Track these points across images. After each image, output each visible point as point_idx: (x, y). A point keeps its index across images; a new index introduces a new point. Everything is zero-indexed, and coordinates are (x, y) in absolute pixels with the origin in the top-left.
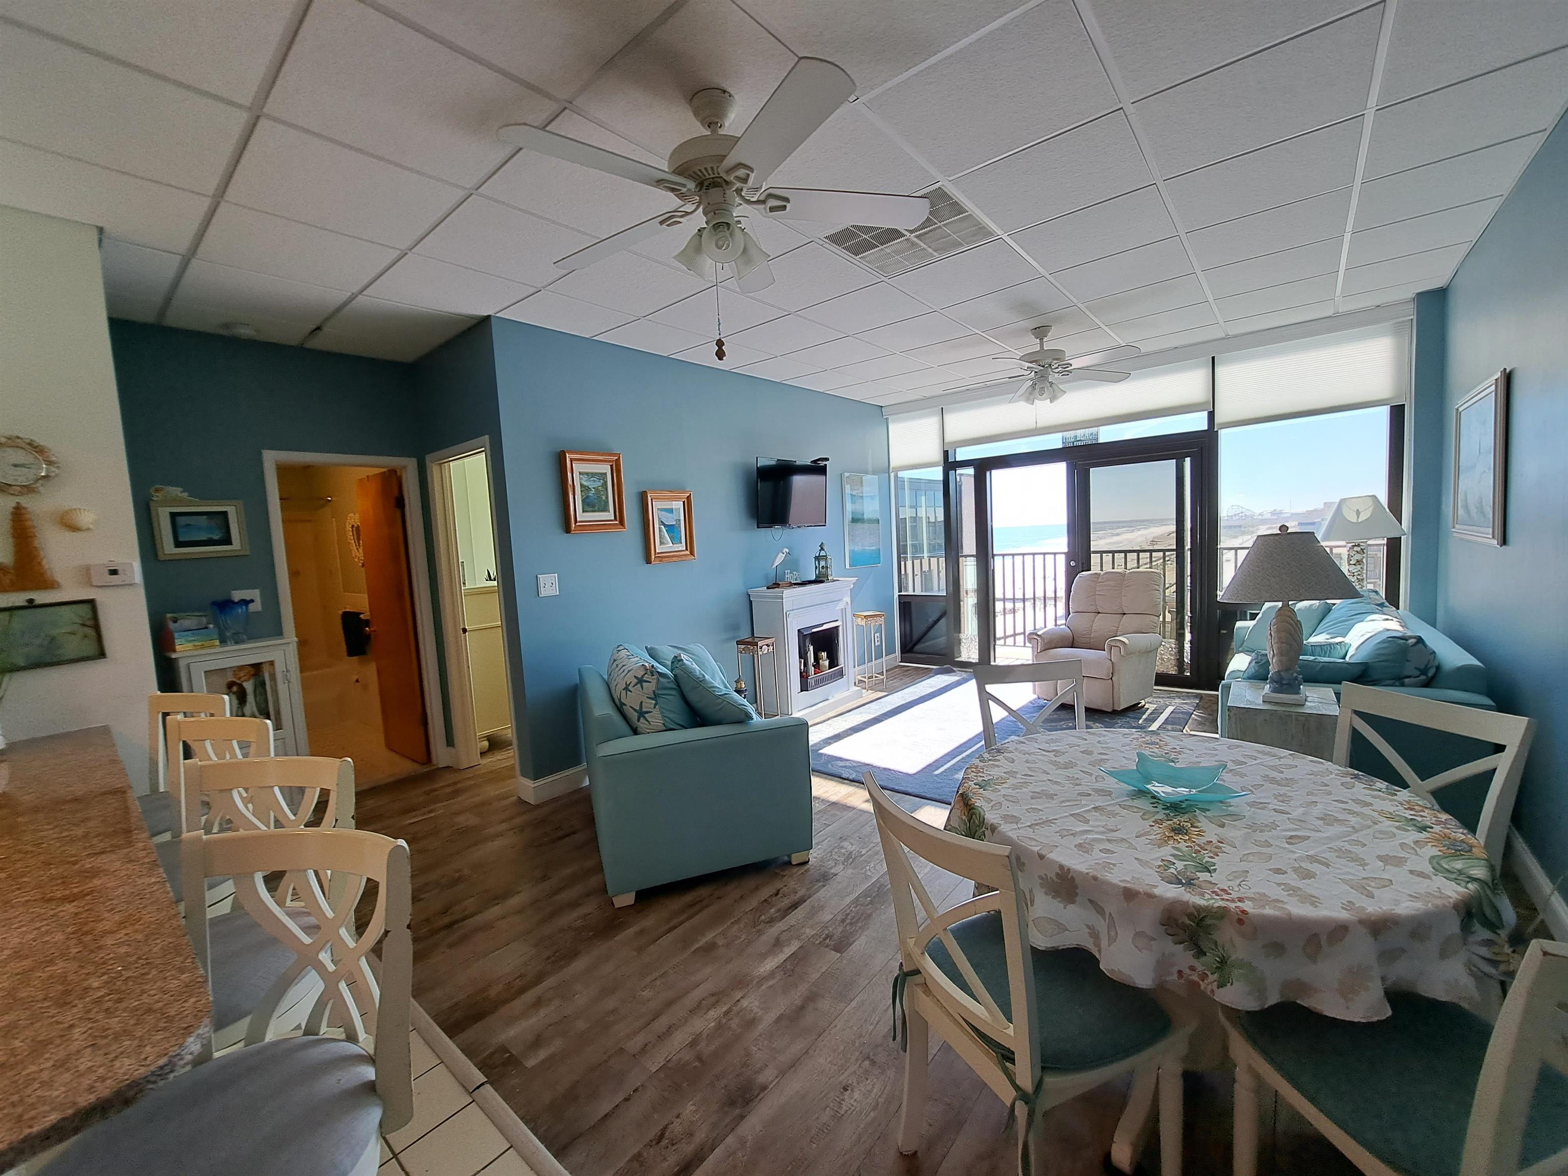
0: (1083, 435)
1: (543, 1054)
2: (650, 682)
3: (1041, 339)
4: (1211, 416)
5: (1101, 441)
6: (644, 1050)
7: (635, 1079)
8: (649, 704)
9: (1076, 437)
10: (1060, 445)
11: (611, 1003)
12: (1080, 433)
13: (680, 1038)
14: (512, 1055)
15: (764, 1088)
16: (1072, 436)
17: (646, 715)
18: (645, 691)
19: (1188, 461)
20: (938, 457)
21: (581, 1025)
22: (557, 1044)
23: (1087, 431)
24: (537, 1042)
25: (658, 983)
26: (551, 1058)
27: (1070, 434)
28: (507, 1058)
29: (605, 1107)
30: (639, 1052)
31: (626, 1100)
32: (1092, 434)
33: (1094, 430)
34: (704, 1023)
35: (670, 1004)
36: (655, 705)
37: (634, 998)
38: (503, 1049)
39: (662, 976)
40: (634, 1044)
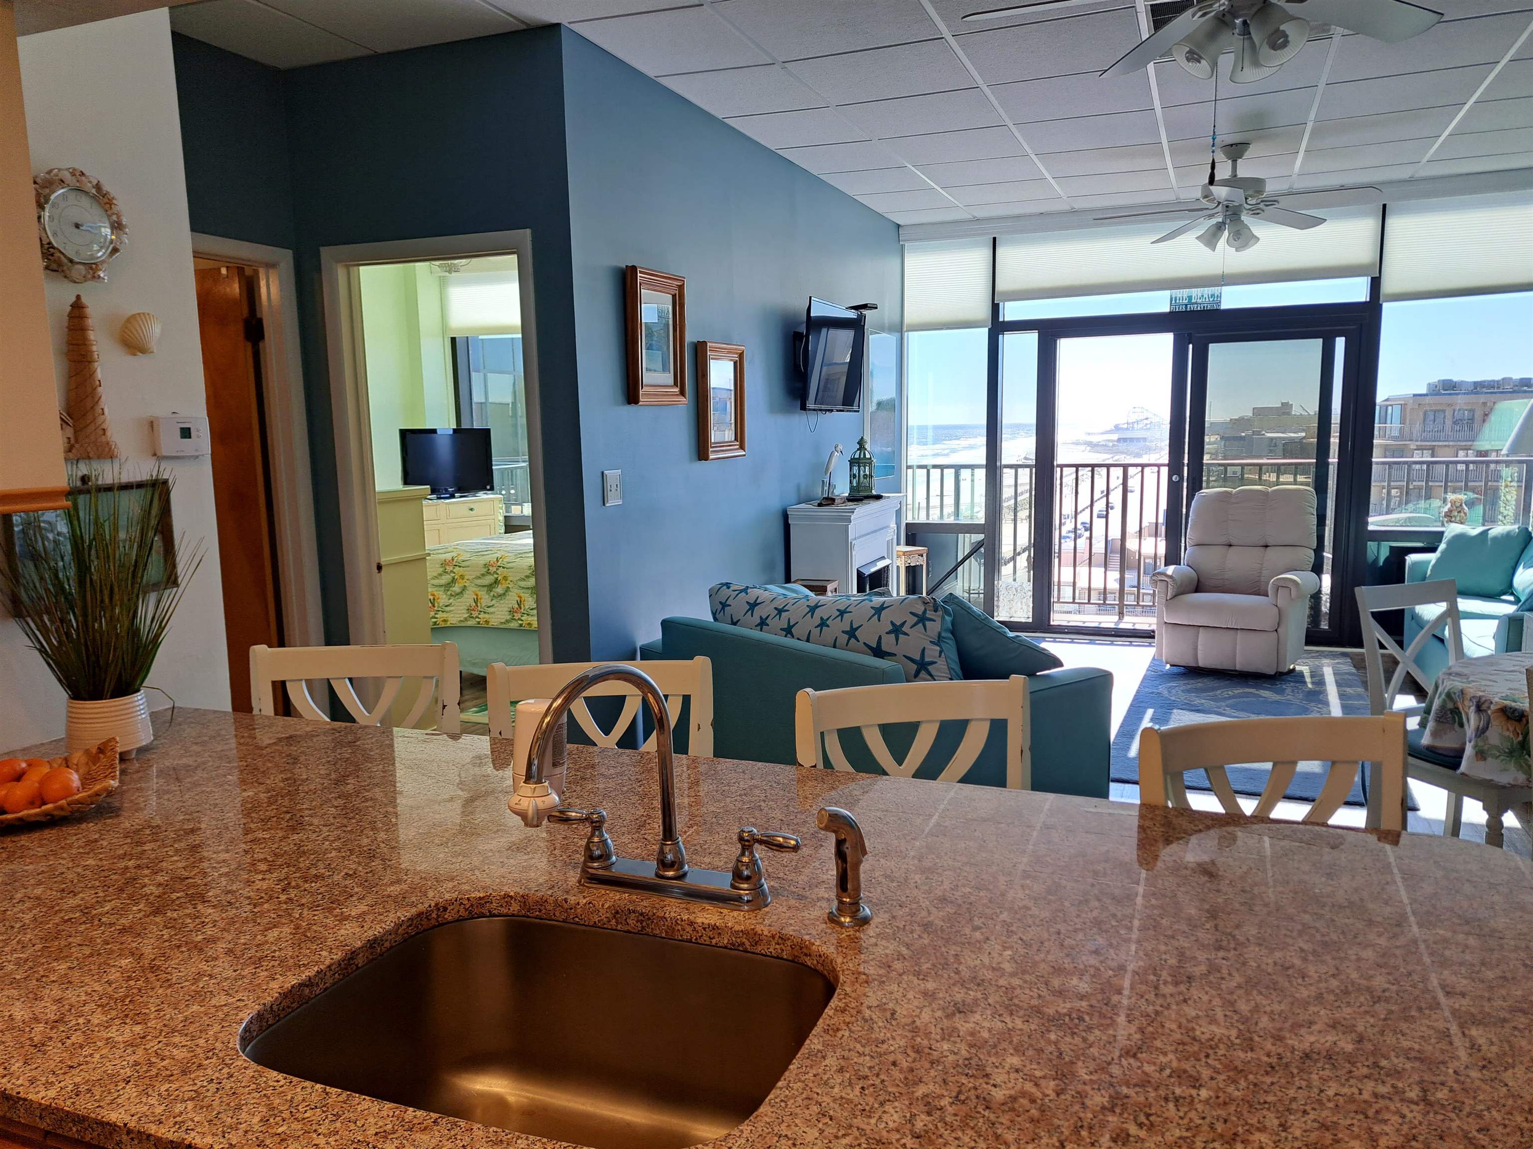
0: (1200, 296)
2: (934, 621)
3: (1234, 161)
4: (1376, 284)
5: (1224, 306)
8: (932, 652)
9: (1190, 298)
10: (1166, 308)
12: (1196, 293)
16: (1185, 296)
17: (930, 668)
18: (929, 632)
19: (1340, 343)
20: (983, 312)
23: (1207, 291)
27: (1182, 294)
32: (1213, 296)
33: (1215, 290)
36: (941, 652)
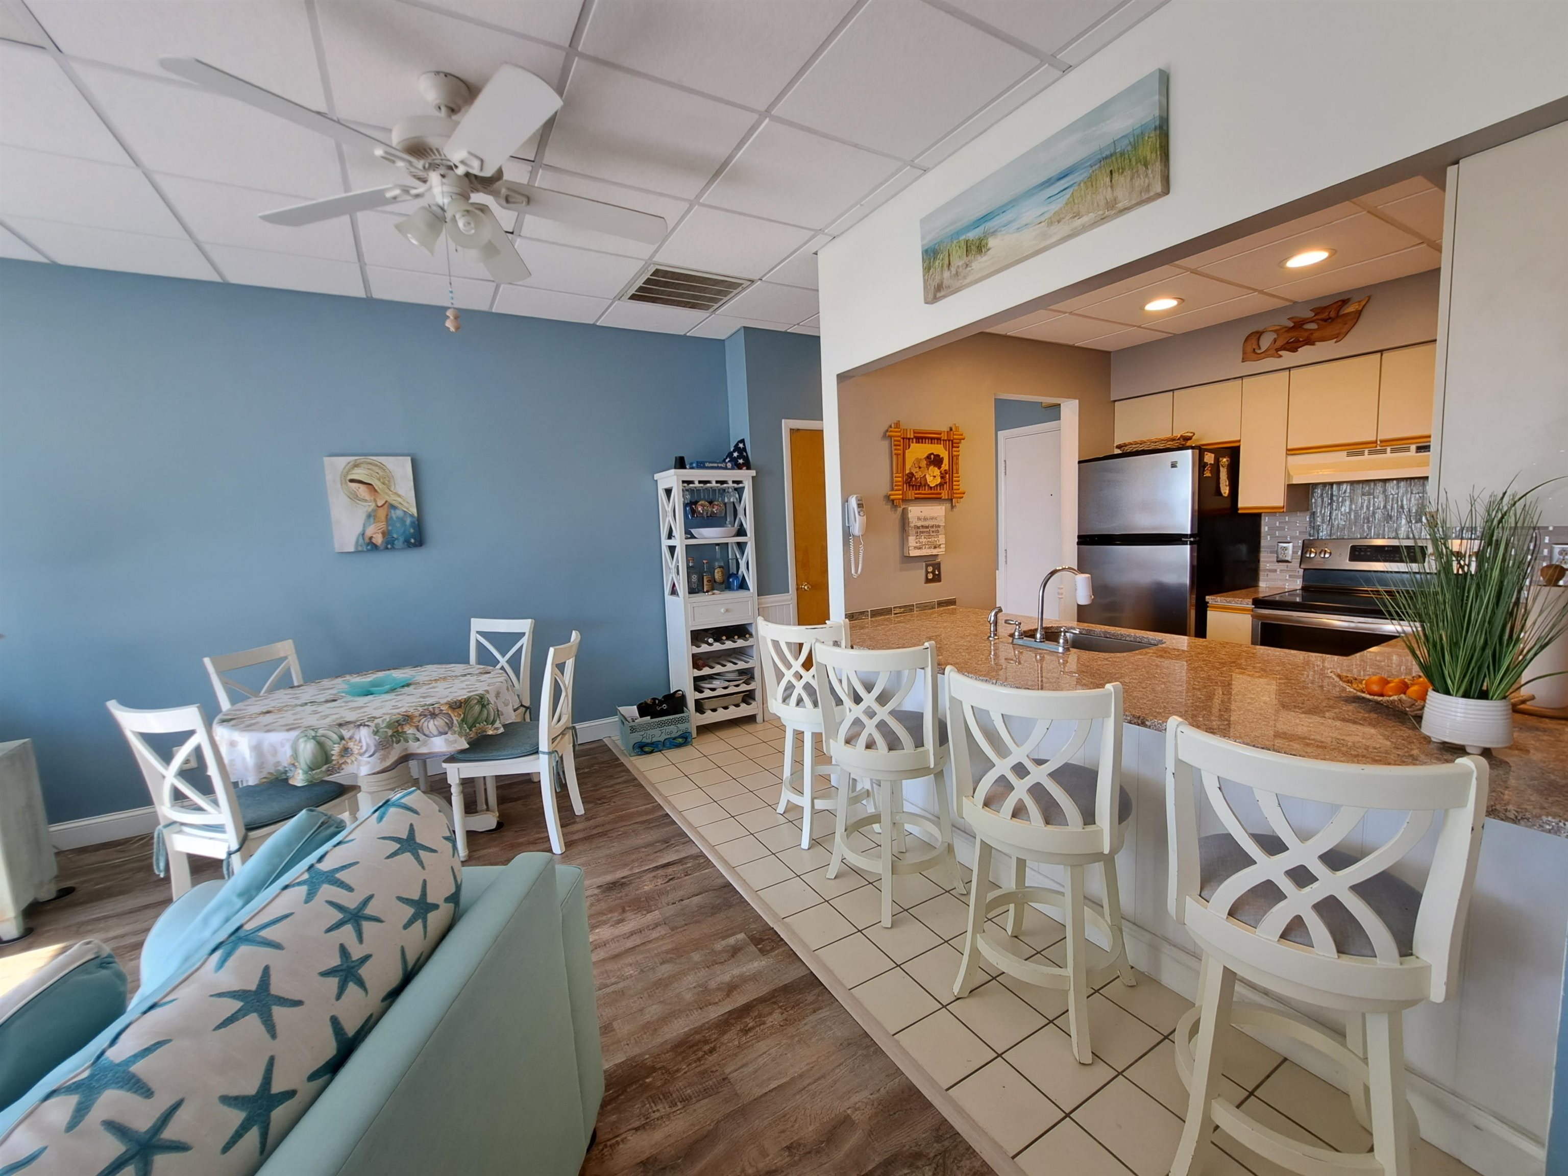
1: (732, 941)
6: (657, 925)
7: (670, 911)
11: (665, 970)
13: (626, 928)
14: (756, 945)
15: (599, 887)
21: (696, 957)
22: (719, 946)
24: (735, 951)
25: (613, 980)
26: (724, 938)
28: (759, 944)
29: (696, 900)
30: (660, 925)
31: (682, 900)
34: (605, 932)
35: (616, 957)
37: (642, 971)
38: (763, 952)
39: (607, 986)
40: (662, 931)
